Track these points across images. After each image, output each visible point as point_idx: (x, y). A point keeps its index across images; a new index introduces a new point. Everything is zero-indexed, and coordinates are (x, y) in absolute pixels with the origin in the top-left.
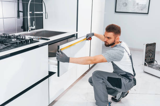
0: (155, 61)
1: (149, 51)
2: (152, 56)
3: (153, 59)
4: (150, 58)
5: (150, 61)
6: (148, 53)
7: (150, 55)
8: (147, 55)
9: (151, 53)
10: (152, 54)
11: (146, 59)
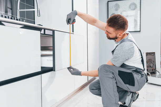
0: (157, 72)
1: (150, 60)
2: (153, 66)
3: (154, 70)
4: (151, 69)
5: (151, 71)
6: (148, 62)
7: (151, 65)
8: (148, 64)
9: (152, 62)
10: (153, 64)
11: (148, 69)
